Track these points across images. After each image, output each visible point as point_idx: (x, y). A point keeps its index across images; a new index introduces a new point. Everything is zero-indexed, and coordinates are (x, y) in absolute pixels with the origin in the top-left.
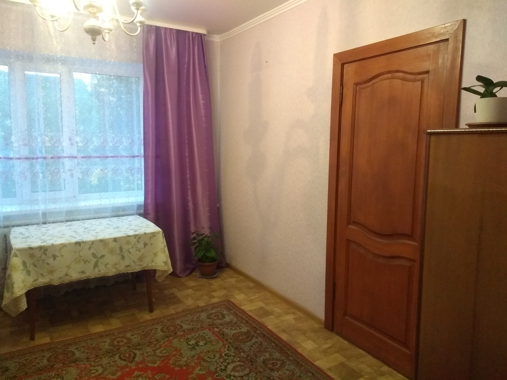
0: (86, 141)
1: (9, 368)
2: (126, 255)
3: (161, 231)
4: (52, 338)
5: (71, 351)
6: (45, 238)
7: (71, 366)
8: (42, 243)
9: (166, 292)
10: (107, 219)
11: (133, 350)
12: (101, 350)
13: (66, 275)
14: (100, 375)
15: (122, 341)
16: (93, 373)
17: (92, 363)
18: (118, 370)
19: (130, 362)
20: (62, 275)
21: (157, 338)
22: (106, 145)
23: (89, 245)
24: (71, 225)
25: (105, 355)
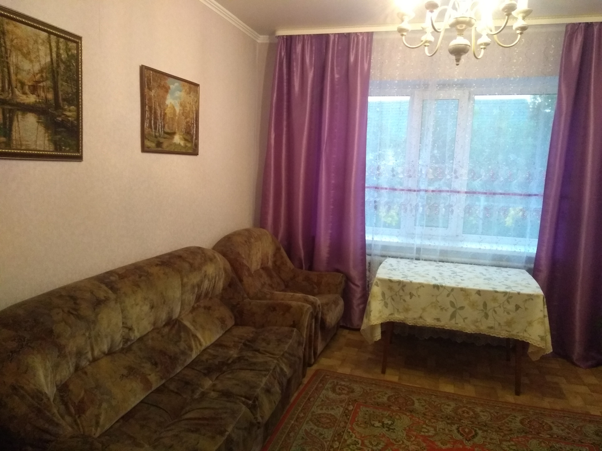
0: (472, 174)
1: (355, 391)
2: (490, 313)
3: (541, 295)
4: (400, 379)
5: (412, 400)
6: (410, 274)
7: (406, 414)
8: (402, 278)
9: (549, 378)
10: (485, 267)
11: (476, 427)
12: (442, 412)
13: (421, 317)
14: (429, 437)
15: (468, 413)
16: (423, 432)
17: (427, 421)
18: (449, 442)
19: (466, 440)
20: (416, 316)
21: (511, 428)
22: (496, 179)
23: (449, 291)
24: (441, 266)
25: (443, 419)
